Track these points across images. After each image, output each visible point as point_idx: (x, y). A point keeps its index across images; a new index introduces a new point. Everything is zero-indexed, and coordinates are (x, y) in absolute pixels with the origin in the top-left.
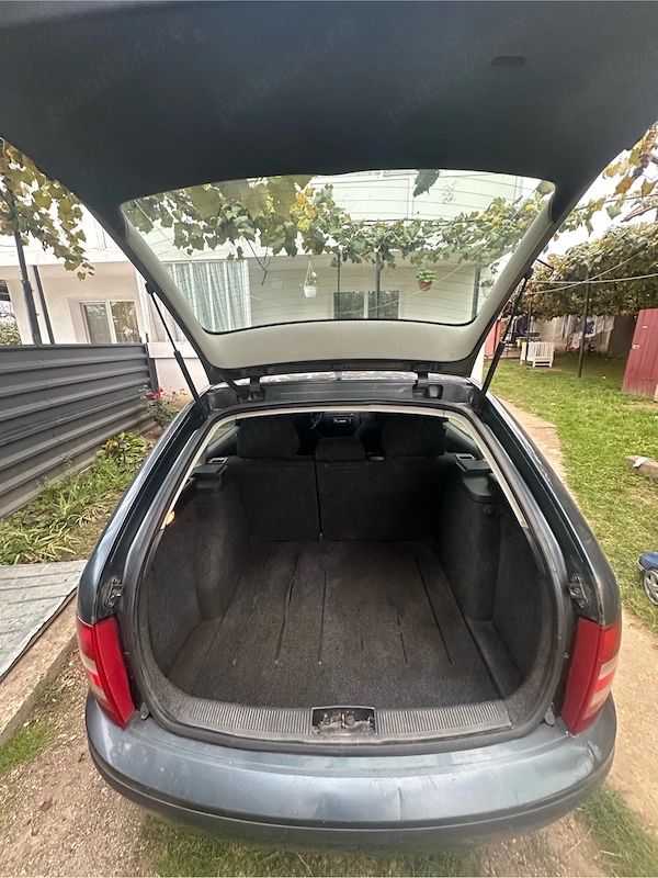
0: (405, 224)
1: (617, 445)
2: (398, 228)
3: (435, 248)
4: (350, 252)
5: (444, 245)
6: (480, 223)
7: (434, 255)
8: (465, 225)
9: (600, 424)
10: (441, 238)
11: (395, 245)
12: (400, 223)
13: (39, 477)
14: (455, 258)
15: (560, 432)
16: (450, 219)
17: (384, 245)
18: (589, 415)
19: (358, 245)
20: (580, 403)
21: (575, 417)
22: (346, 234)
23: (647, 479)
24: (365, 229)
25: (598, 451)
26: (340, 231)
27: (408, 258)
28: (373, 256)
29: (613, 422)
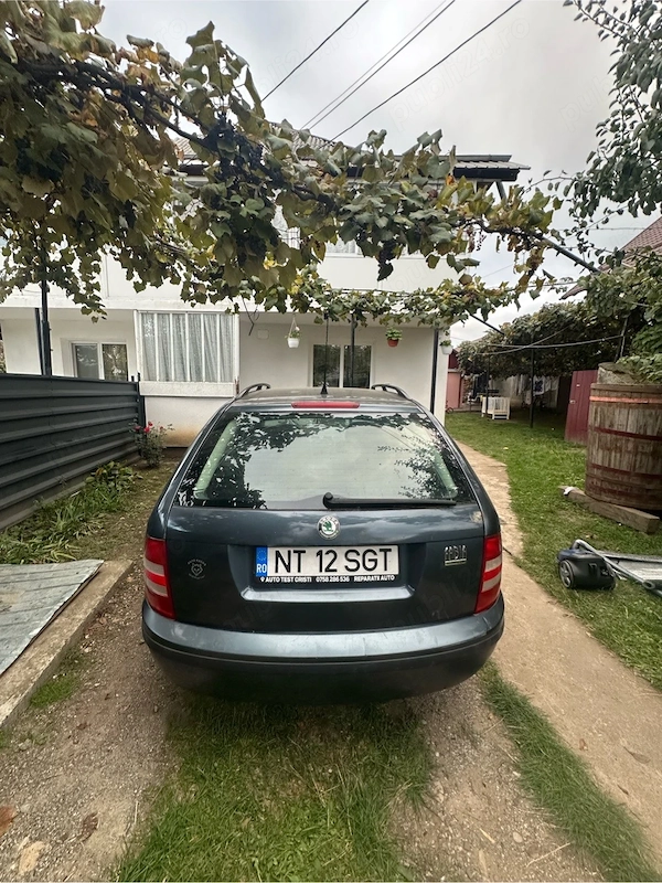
0: (375, 294)
1: (555, 480)
2: (369, 296)
3: (399, 313)
4: (330, 314)
5: (407, 311)
6: (433, 296)
7: (398, 318)
8: (422, 297)
9: (542, 464)
10: (403, 306)
11: (367, 309)
12: (371, 292)
13: (36, 496)
14: (415, 322)
15: (509, 471)
16: (411, 292)
17: (358, 309)
18: (534, 457)
19: (336, 308)
20: (528, 448)
21: (523, 458)
22: (328, 298)
23: (575, 504)
24: (343, 296)
25: (539, 484)
26: (322, 296)
27: (378, 319)
28: (349, 317)
29: (554, 462)
